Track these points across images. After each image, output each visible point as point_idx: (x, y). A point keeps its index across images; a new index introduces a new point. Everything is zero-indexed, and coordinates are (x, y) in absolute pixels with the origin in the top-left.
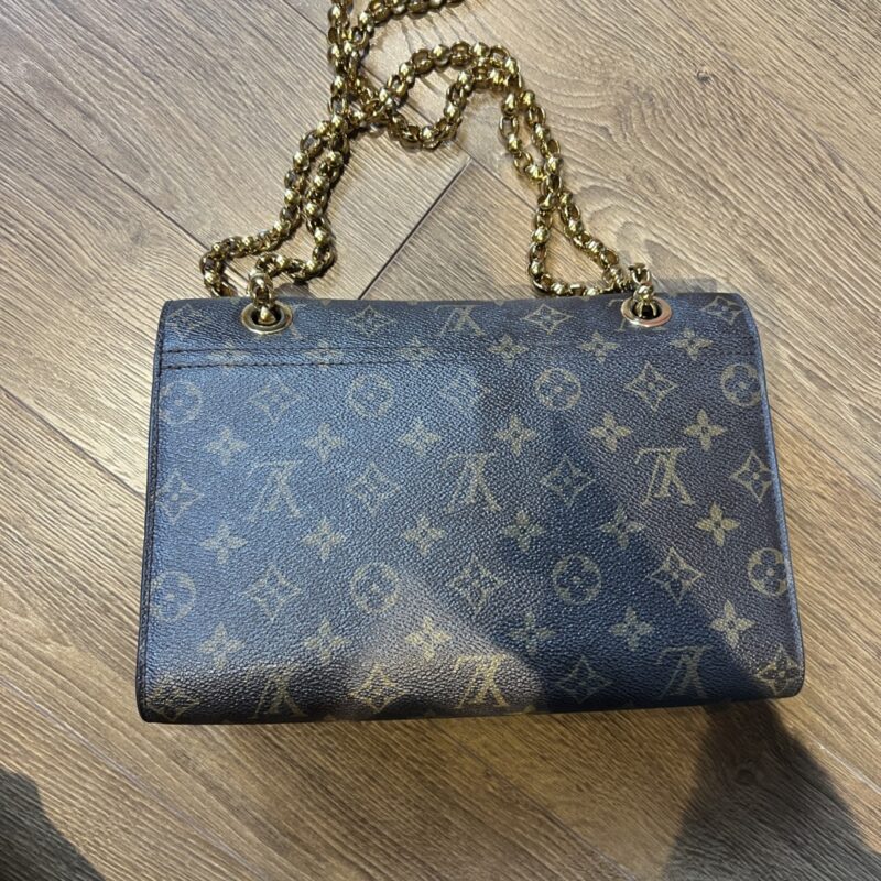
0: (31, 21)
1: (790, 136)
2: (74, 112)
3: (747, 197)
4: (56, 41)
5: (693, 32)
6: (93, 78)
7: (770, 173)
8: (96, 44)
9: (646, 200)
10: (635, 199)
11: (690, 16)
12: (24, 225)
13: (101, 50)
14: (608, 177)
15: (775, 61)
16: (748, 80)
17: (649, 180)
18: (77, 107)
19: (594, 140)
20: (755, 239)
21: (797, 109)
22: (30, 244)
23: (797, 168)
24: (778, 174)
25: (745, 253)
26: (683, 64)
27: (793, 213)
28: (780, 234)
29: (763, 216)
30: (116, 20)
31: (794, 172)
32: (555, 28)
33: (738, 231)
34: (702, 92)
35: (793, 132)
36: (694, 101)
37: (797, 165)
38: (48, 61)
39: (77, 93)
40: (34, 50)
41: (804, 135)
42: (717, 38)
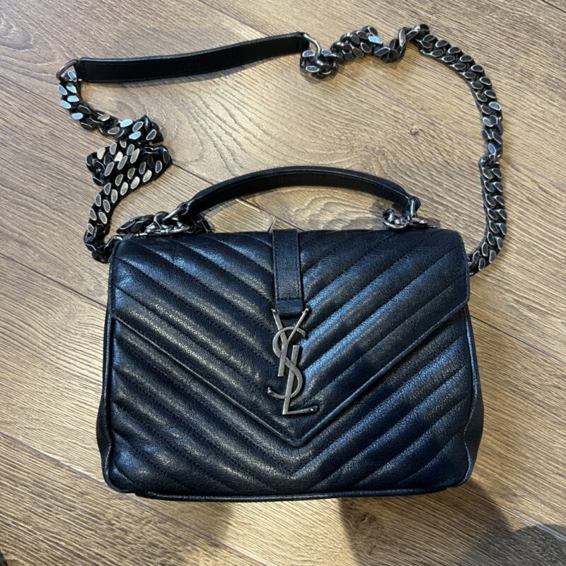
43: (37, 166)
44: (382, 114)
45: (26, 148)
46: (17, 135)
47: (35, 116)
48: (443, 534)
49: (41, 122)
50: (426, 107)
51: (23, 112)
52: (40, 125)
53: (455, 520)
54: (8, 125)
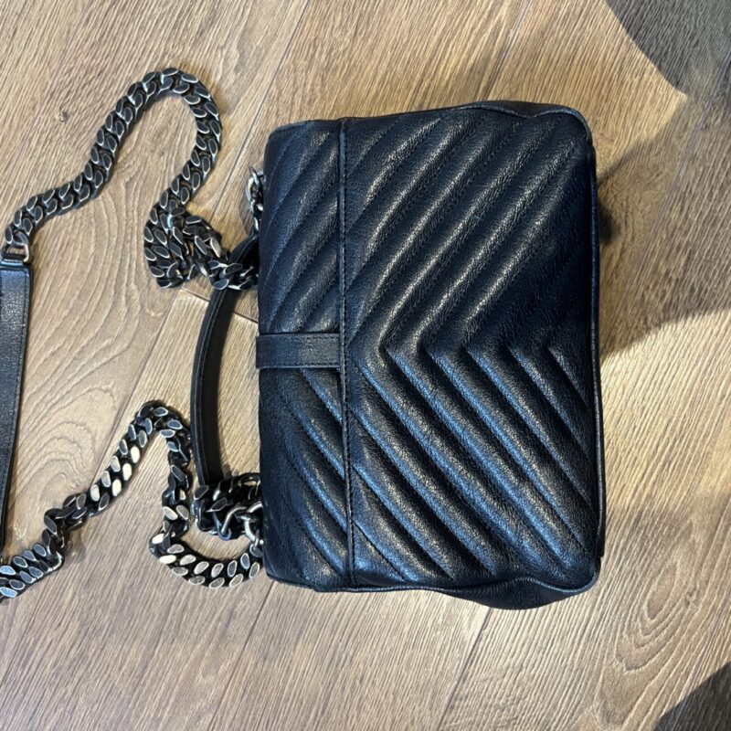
0: (167, 679)
1: (91, 32)
2: (232, 626)
3: (151, 52)
4: (179, 655)
5: (31, 135)
6: (200, 618)
7: (126, 38)
8: (172, 622)
9: (176, 134)
10: (178, 143)
11: (18, 141)
12: (336, 647)
13: (175, 617)
14: (165, 171)
15: (35, 63)
16: (56, 79)
17: (158, 136)
18: (227, 625)
19: (139, 191)
20: (183, 35)
21: (69, 32)
22: (352, 638)
23: (116, 18)
24: (125, 33)
25: (196, 40)
26: (58, 136)
27: (153, 10)
28: (173, 15)
29: (162, 34)
30: (148, 610)
31: (120, 18)
32: (57, 249)
33: (181, 51)
34: (76, 114)
35: (88, 29)
36: (85, 118)
37: (113, 19)
38: (196, 659)
39: (215, 628)
40: (190, 672)
41: (88, 20)
42: (30, 114)
43: (129, 603)
44: (43, 159)
45: (107, 617)
46: (91, 630)
47: (64, 607)
48: (580, 48)
49: (72, 600)
50: (32, 104)
51: (60, 624)
52: (76, 600)
53: (561, 34)
54: (78, 642)
